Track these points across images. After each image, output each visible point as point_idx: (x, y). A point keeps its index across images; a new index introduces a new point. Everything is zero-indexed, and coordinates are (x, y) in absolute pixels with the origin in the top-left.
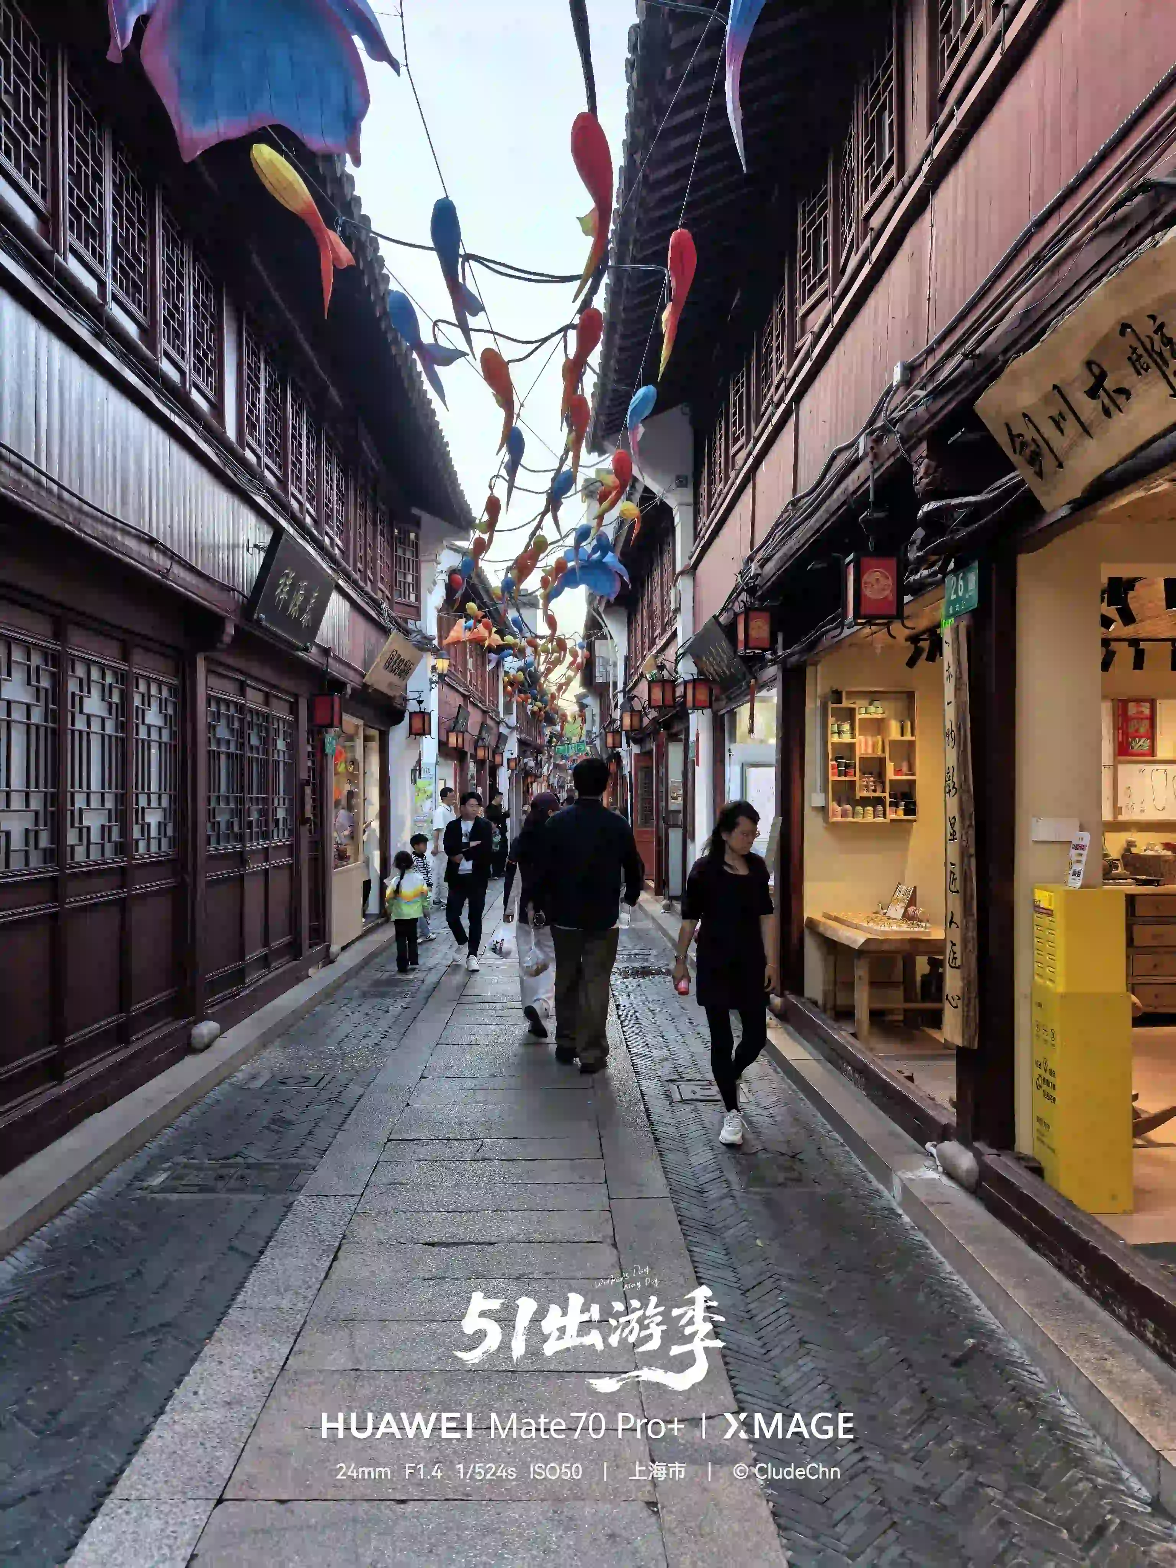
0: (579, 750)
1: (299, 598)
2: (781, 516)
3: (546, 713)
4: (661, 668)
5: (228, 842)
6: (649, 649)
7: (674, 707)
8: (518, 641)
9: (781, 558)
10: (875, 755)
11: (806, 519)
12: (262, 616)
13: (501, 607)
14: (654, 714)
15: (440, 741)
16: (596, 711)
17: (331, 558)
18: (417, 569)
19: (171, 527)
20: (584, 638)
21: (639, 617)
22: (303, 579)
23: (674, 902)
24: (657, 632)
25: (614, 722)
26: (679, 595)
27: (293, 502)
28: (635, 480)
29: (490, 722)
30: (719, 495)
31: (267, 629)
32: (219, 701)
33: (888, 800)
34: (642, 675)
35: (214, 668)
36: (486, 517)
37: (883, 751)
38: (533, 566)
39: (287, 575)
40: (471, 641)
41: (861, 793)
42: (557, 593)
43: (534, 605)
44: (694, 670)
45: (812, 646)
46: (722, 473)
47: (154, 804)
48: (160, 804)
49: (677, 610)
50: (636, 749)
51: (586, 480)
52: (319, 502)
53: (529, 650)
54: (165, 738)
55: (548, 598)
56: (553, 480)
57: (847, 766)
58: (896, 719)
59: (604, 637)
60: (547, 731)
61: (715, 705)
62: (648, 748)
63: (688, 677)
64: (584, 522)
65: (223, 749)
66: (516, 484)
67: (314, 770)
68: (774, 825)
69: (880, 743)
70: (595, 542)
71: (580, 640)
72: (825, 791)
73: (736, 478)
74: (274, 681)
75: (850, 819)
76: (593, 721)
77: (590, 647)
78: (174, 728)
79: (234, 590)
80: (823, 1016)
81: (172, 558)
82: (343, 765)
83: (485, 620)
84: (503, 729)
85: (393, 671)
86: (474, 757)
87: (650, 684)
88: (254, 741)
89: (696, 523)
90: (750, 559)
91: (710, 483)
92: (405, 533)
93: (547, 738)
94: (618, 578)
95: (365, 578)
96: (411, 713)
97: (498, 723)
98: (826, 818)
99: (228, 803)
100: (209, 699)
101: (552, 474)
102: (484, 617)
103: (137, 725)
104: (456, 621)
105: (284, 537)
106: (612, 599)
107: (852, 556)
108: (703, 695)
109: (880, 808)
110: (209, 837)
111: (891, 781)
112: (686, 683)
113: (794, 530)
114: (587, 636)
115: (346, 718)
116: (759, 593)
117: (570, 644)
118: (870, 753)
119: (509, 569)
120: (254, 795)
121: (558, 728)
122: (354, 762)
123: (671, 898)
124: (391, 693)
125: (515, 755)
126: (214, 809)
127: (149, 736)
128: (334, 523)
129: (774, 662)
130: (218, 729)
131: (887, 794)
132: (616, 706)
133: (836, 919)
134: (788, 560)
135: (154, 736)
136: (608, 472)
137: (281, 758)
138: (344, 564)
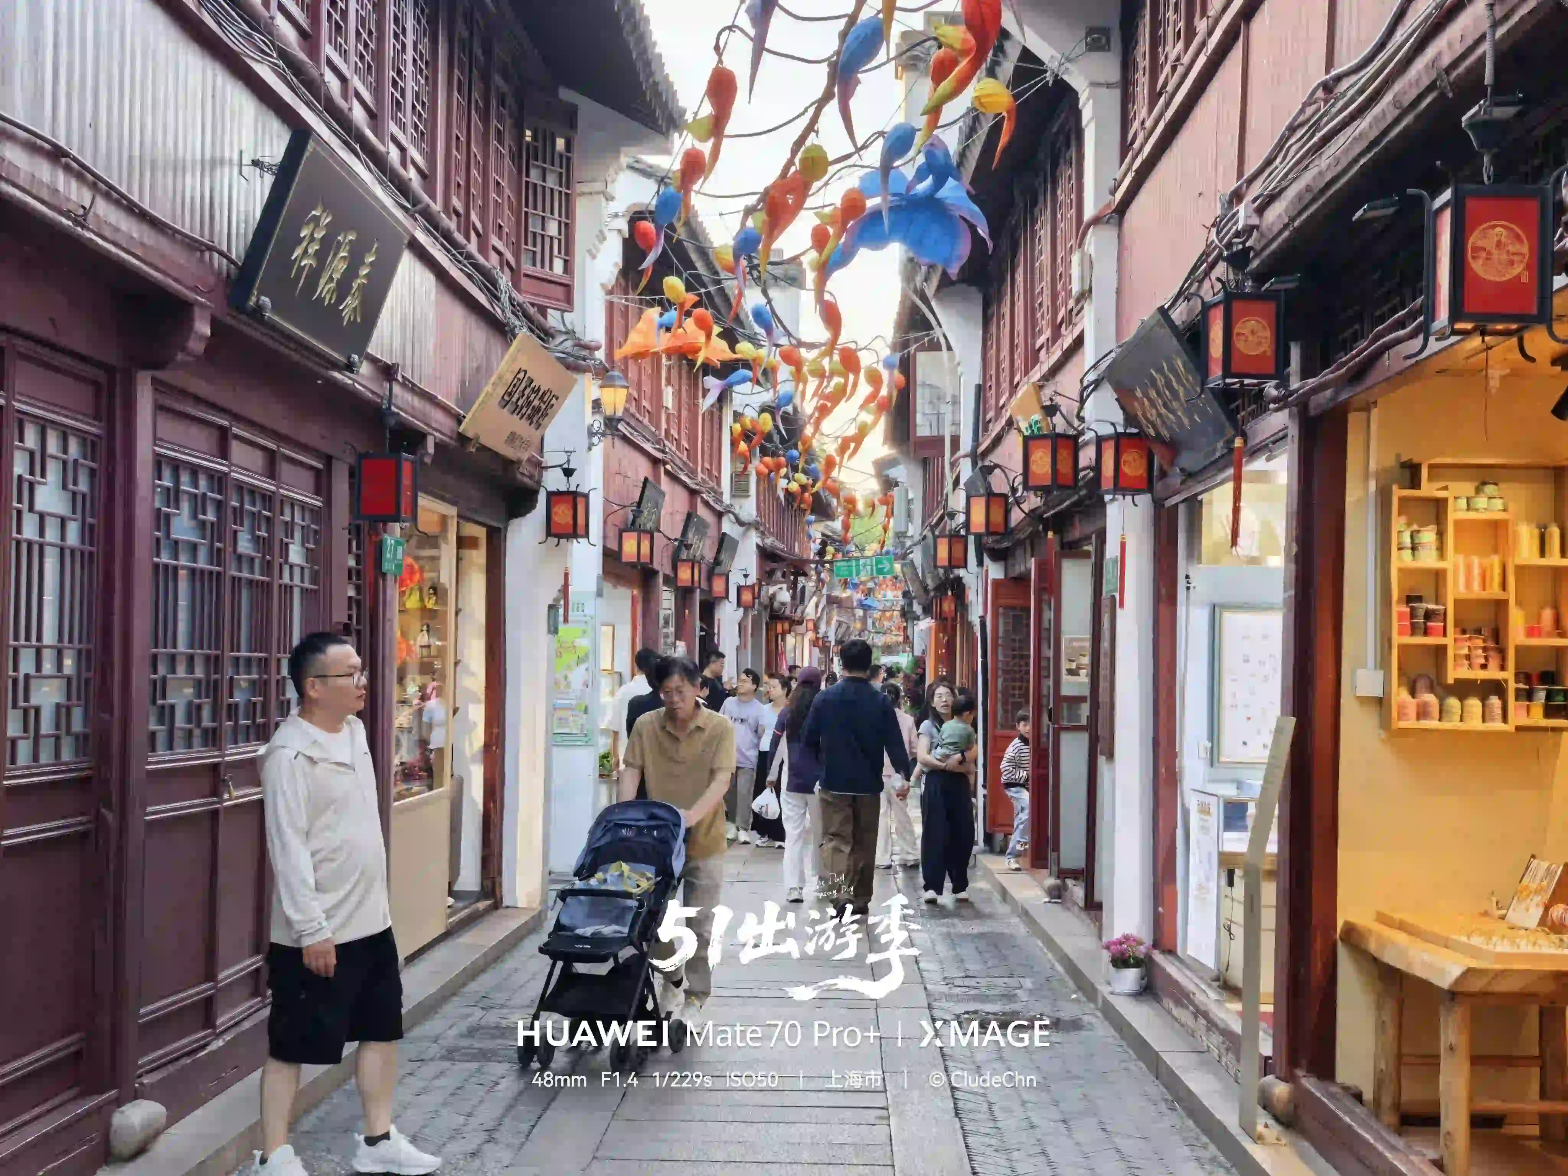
0: (880, 571)
1: (338, 266)
2: (1302, 111)
3: (816, 496)
4: (1051, 410)
5: (190, 746)
6: (1026, 373)
7: (1074, 486)
8: (763, 352)
9: (1300, 197)
10: (1485, 595)
11: (1352, 118)
12: (266, 300)
13: (731, 286)
14: (1033, 501)
15: (605, 548)
16: (915, 494)
17: (402, 187)
18: (569, 211)
19: (95, 126)
20: (894, 348)
21: (1006, 310)
22: (347, 229)
23: (1070, 882)
24: (1041, 340)
25: (952, 515)
26: (1088, 264)
27: (330, 77)
28: (1005, 35)
29: (702, 511)
30: (1174, 68)
31: (273, 327)
32: (176, 466)
33: (1512, 686)
34: (1010, 423)
35: (168, 402)
36: (707, 109)
37: (1504, 586)
38: (799, 205)
39: (316, 219)
40: (669, 352)
41: (1455, 672)
42: (844, 258)
43: (794, 281)
44: (1119, 417)
45: (1359, 374)
46: (1181, 24)
47: (48, 667)
48: (59, 666)
49: (1085, 295)
50: (995, 571)
51: (905, 35)
52: (379, 79)
53: (784, 372)
54: (73, 537)
55: (824, 270)
56: (843, 35)
57: (1429, 615)
58: (1529, 521)
59: (934, 346)
60: (817, 530)
61: (1158, 486)
62: (1019, 569)
63: (1106, 430)
64: (900, 119)
65: (184, 561)
66: (767, 46)
67: (358, 602)
68: (1278, 731)
69: (1497, 571)
70: (921, 159)
71: (886, 352)
72: (1384, 663)
73: (1210, 33)
74: (284, 428)
75: (1433, 724)
76: (909, 515)
77: (906, 366)
78: (89, 520)
79: (211, 249)
80: (1373, 1122)
81: (94, 187)
82: (416, 597)
83: (700, 311)
84: (728, 526)
85: (516, 409)
86: (669, 581)
87: (1027, 441)
88: (245, 545)
89: (1125, 123)
90: (1237, 196)
91: (1156, 42)
92: (545, 138)
93: (815, 546)
94: (964, 226)
95: (467, 228)
96: (550, 495)
97: (719, 515)
98: (1385, 722)
99: (191, 669)
100: (159, 461)
101: (842, 24)
102: (696, 305)
103: (19, 512)
104: (641, 312)
105: (311, 146)
106: (954, 271)
107: (1447, 195)
108: (1134, 466)
109: (1495, 701)
110: (153, 734)
111: (1519, 649)
112: (1100, 441)
113: (1326, 140)
114: (902, 345)
115: (424, 501)
116: (1255, 264)
117: (866, 359)
118: (1477, 592)
119: (749, 211)
120: (244, 653)
121: (837, 525)
122: (436, 590)
123: (1063, 874)
124: (509, 452)
125: (752, 579)
126: (164, 680)
127: (42, 533)
128: (409, 118)
129: (1282, 402)
130: (175, 523)
131: (1509, 675)
132: (956, 482)
133: (1402, 926)
134: (1314, 200)
135: (52, 535)
136: (951, 19)
137: (297, 580)
138: (426, 198)
